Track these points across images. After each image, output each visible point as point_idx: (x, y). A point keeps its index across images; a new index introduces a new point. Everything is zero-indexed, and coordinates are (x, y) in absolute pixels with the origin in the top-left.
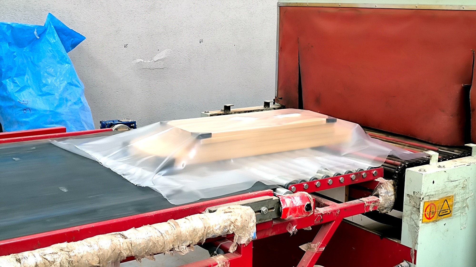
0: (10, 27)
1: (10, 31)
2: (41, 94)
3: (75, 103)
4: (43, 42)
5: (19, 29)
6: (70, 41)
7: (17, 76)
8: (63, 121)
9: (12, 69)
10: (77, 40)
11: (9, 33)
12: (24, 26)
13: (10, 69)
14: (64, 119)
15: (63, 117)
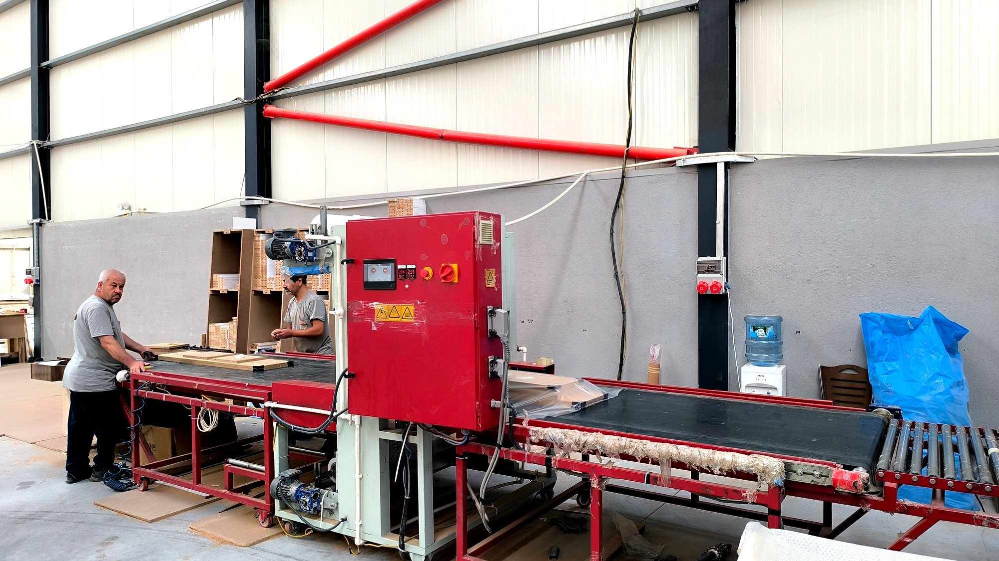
0: (883, 317)
1: (884, 321)
2: (907, 379)
3: (940, 393)
4: (917, 333)
5: (892, 319)
6: (954, 333)
7: (887, 360)
8: (924, 408)
9: (884, 354)
10: (960, 332)
11: (882, 323)
12: (898, 317)
13: (882, 353)
14: (924, 406)
15: (924, 405)
